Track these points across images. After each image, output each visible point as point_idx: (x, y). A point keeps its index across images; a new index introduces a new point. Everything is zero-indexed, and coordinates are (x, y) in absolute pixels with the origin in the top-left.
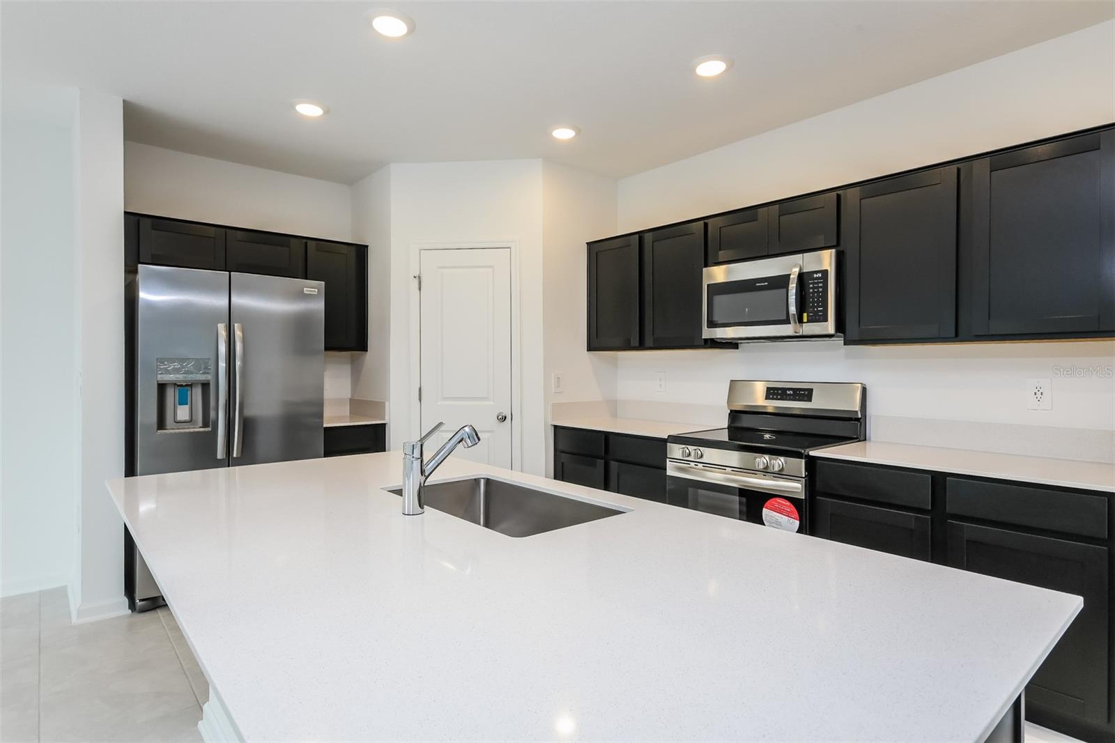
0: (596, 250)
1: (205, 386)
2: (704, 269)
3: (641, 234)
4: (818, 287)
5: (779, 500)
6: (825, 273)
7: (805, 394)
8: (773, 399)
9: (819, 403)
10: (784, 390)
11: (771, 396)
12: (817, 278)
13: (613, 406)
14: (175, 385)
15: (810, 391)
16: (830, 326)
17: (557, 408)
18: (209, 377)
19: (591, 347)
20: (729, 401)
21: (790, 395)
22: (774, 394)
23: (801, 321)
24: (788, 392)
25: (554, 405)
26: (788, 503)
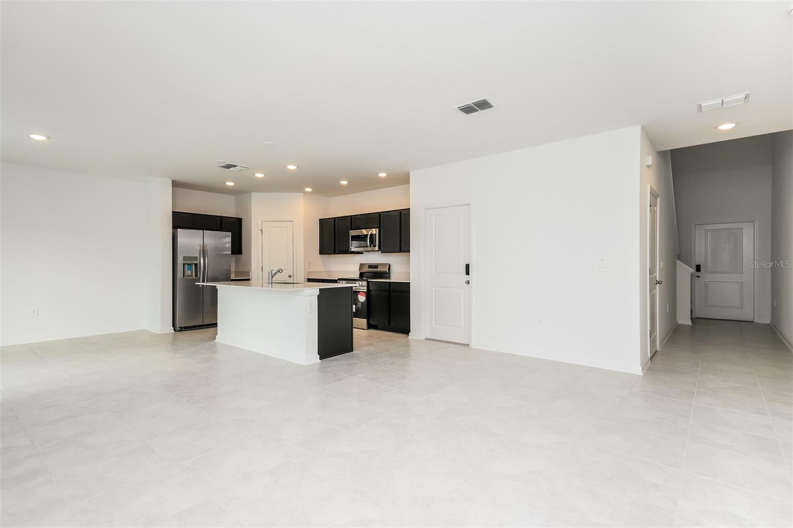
0: (322, 222)
1: (196, 265)
2: (350, 231)
3: (334, 219)
4: (374, 238)
6: (376, 234)
8: (370, 268)
9: (379, 269)
10: (372, 266)
12: (373, 236)
13: (329, 272)
14: (188, 264)
15: (378, 266)
16: (377, 248)
17: (308, 273)
18: (198, 262)
19: (320, 253)
20: (360, 270)
23: (371, 247)
25: (308, 272)
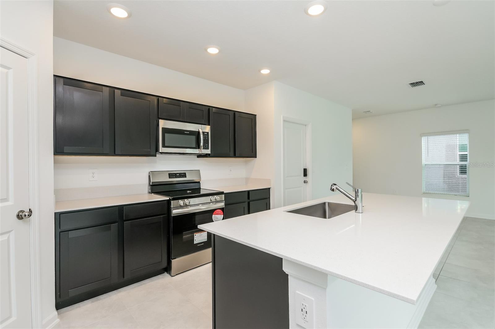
2: (161, 121)
4: (206, 138)
5: (217, 210)
6: (208, 133)
7: (183, 175)
8: (172, 178)
9: (188, 178)
11: (171, 177)
12: (206, 134)
15: (185, 173)
16: (209, 151)
21: (178, 176)
22: (172, 176)
24: (177, 175)
26: (220, 210)
